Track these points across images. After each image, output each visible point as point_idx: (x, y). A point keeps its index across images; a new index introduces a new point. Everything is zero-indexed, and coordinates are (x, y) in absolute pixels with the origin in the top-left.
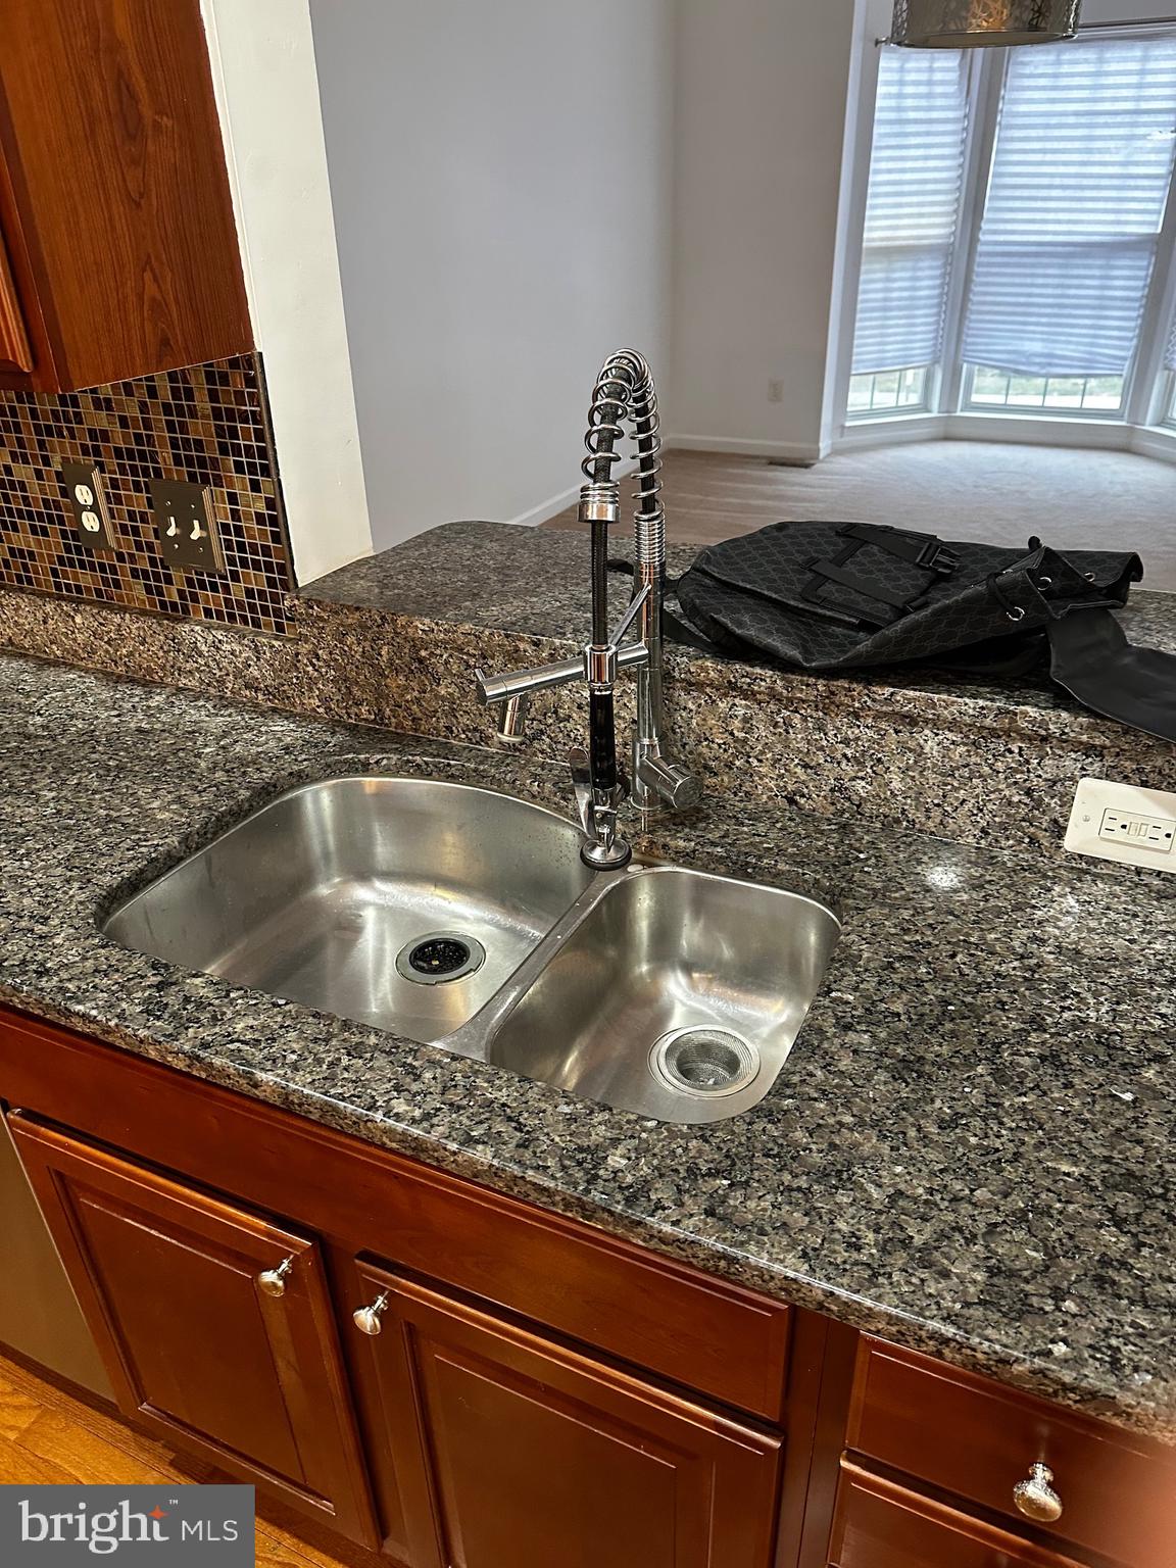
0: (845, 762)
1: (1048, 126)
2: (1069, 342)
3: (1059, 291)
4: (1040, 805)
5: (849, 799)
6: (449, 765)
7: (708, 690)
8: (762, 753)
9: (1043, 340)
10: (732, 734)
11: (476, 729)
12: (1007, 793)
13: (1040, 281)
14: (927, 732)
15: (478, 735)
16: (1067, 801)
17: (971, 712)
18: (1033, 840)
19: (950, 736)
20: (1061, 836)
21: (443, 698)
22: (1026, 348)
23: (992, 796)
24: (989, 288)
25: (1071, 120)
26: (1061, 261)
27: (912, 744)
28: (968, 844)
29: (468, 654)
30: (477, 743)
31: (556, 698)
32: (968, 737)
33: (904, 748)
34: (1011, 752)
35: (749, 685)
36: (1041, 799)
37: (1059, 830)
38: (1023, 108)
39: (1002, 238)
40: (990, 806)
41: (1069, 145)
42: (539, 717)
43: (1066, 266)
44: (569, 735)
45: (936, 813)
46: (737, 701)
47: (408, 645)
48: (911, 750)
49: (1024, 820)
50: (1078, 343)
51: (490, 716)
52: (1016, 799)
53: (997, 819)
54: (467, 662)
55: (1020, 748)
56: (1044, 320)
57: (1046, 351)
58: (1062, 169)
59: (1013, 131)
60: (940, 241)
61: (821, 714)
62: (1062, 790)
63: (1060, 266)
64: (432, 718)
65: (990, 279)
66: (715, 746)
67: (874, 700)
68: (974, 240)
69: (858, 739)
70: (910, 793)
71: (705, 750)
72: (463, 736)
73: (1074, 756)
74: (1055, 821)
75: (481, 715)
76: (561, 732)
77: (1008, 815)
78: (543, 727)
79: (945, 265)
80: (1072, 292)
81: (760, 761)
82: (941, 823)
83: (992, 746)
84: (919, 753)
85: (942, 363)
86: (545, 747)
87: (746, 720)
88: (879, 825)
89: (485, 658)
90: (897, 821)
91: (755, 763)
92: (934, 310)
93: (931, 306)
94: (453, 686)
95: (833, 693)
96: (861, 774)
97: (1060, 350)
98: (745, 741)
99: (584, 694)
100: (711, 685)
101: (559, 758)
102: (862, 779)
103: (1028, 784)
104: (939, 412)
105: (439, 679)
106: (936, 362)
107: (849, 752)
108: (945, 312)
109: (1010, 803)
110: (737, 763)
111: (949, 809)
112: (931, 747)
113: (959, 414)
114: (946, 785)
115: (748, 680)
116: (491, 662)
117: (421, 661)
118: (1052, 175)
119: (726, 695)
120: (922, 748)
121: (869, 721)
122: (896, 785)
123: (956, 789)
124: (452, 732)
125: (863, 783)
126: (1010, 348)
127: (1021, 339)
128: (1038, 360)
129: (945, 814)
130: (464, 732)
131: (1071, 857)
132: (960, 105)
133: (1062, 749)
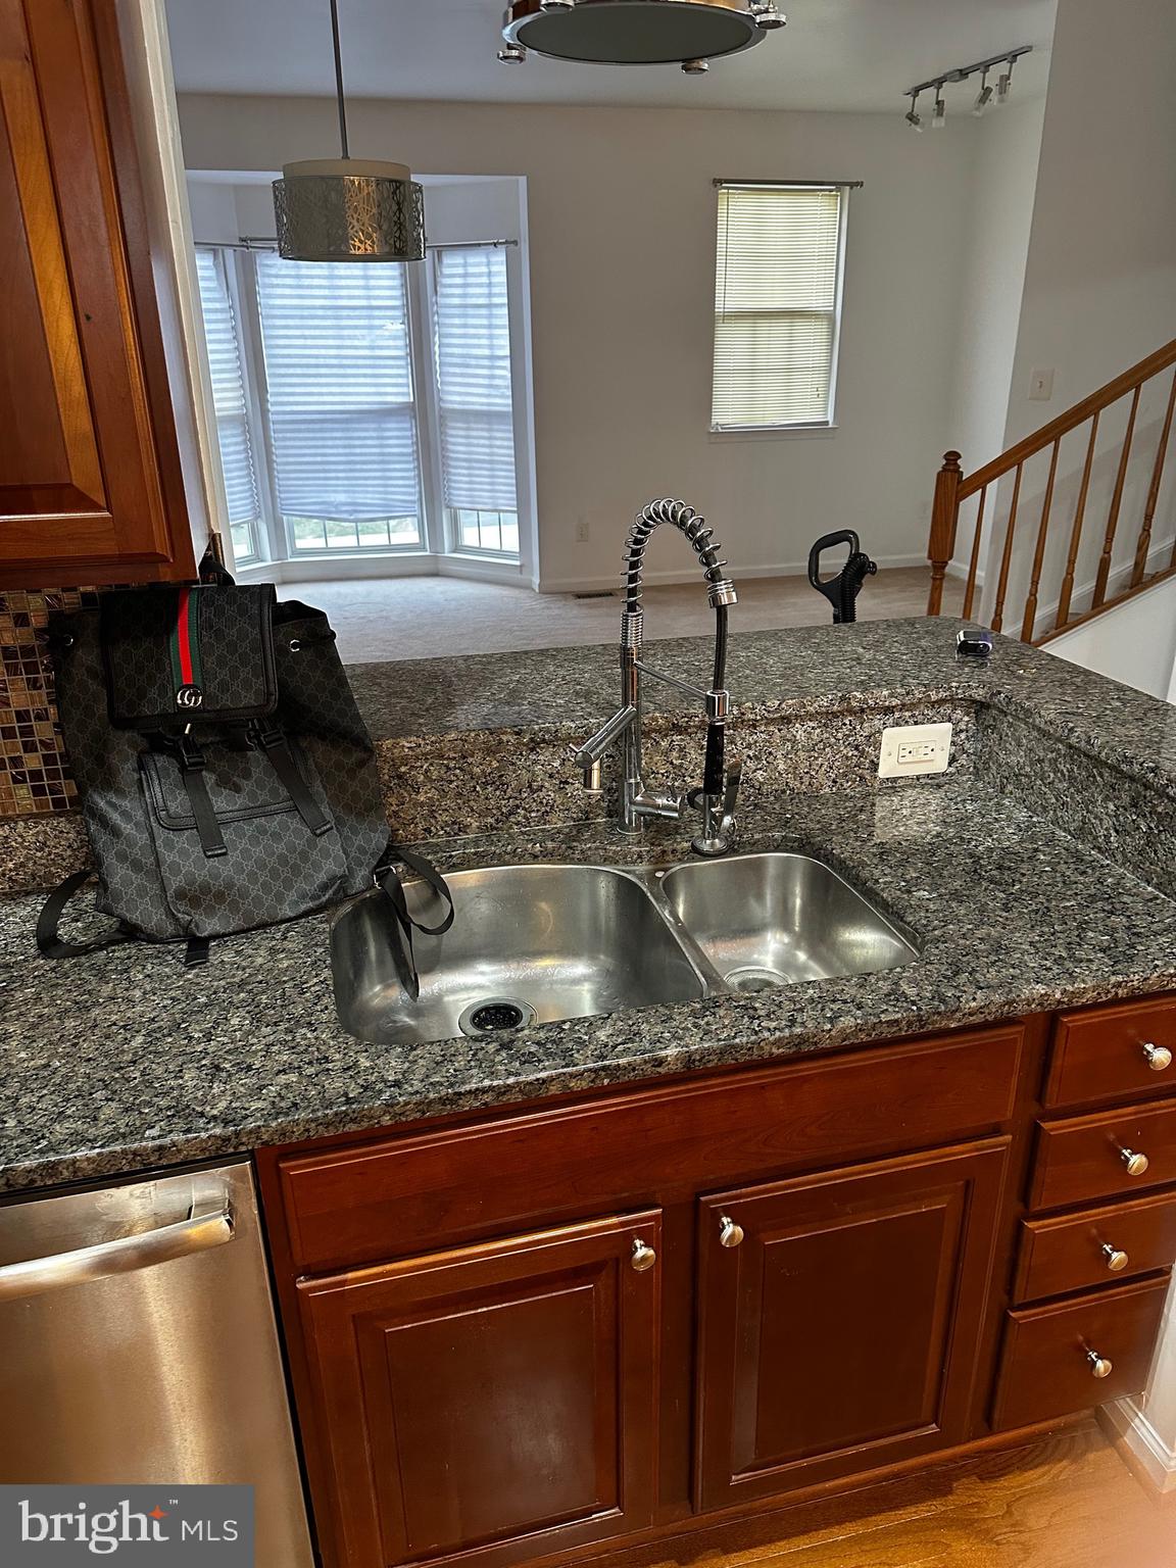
0: (749, 761)
1: (302, 317)
2: (367, 492)
3: (347, 451)
4: (863, 754)
5: (753, 786)
6: (451, 856)
7: (653, 735)
8: (694, 771)
9: (345, 492)
10: (672, 763)
11: (454, 823)
12: (845, 752)
13: (330, 443)
14: (797, 725)
15: (456, 827)
16: (877, 746)
17: (825, 704)
18: (862, 778)
19: (811, 724)
20: (876, 770)
21: (422, 804)
22: (333, 500)
23: (837, 756)
24: (287, 450)
25: (320, 312)
26: (344, 426)
27: (789, 736)
28: (826, 793)
29: (448, 758)
30: (456, 834)
31: (530, 775)
32: (820, 722)
33: (784, 740)
34: (845, 724)
35: (687, 722)
36: (864, 750)
37: (875, 766)
38: (278, 302)
39: (288, 408)
40: (837, 764)
41: (324, 332)
42: (515, 795)
43: (348, 430)
44: (541, 803)
45: (806, 779)
46: (674, 738)
47: (387, 766)
48: (788, 740)
49: (855, 766)
50: (374, 492)
51: (469, 806)
52: (850, 754)
53: (841, 771)
54: (447, 766)
55: (850, 721)
56: (340, 475)
57: (349, 500)
58: (323, 352)
59: (274, 320)
60: (237, 412)
61: (732, 731)
62: (874, 740)
63: (343, 430)
64: (409, 825)
65: (288, 443)
66: (660, 776)
67: (769, 712)
68: (264, 412)
69: (756, 742)
70: (791, 770)
71: (653, 781)
72: (442, 832)
73: (878, 717)
74: (872, 761)
75: (460, 809)
76: (535, 801)
77: (847, 766)
78: (518, 802)
79: (244, 432)
80: (358, 451)
81: (692, 777)
82: (810, 784)
83: (834, 724)
84: (794, 741)
85: (264, 517)
86: (520, 819)
87: (681, 750)
88: (773, 798)
89: (465, 758)
90: (784, 792)
91: (689, 780)
92: (245, 473)
93: (241, 469)
94: (433, 790)
95: (743, 714)
96: (759, 766)
97: (360, 498)
98: (681, 765)
99: (555, 765)
100: (655, 731)
101: (532, 824)
102: (761, 769)
103: (856, 743)
104: (273, 560)
105: (419, 788)
106: (258, 516)
107: (751, 754)
108: (254, 473)
109: (847, 758)
110: (676, 784)
111: (813, 773)
112: (800, 735)
113: (290, 560)
114: (810, 757)
115: (686, 719)
116: (470, 760)
117: (400, 777)
118: (317, 357)
119: (666, 736)
120: (795, 737)
121: (763, 728)
122: (781, 767)
123: (816, 759)
124: (430, 832)
125: (761, 772)
126: (319, 500)
127: (326, 491)
128: (344, 508)
129: (812, 777)
130: (442, 828)
131: (883, 781)
132: (223, 298)
133: (872, 714)
